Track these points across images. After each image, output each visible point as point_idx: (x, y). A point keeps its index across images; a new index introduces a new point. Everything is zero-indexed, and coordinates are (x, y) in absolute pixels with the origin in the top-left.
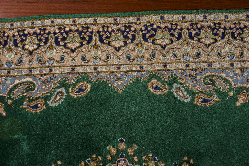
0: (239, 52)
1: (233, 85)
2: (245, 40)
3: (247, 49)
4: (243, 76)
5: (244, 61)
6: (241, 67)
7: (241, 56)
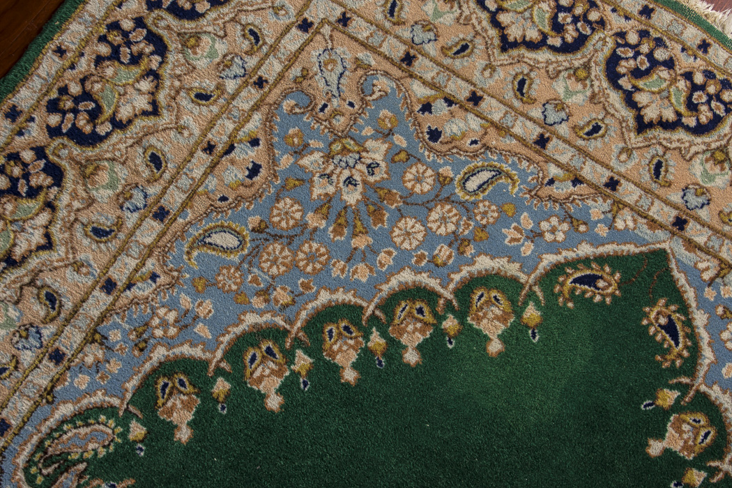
0: (41, 303)
1: (116, 402)
2: (18, 252)
3: (51, 270)
4: (117, 350)
5: (75, 311)
6: (87, 335)
7: (53, 308)
